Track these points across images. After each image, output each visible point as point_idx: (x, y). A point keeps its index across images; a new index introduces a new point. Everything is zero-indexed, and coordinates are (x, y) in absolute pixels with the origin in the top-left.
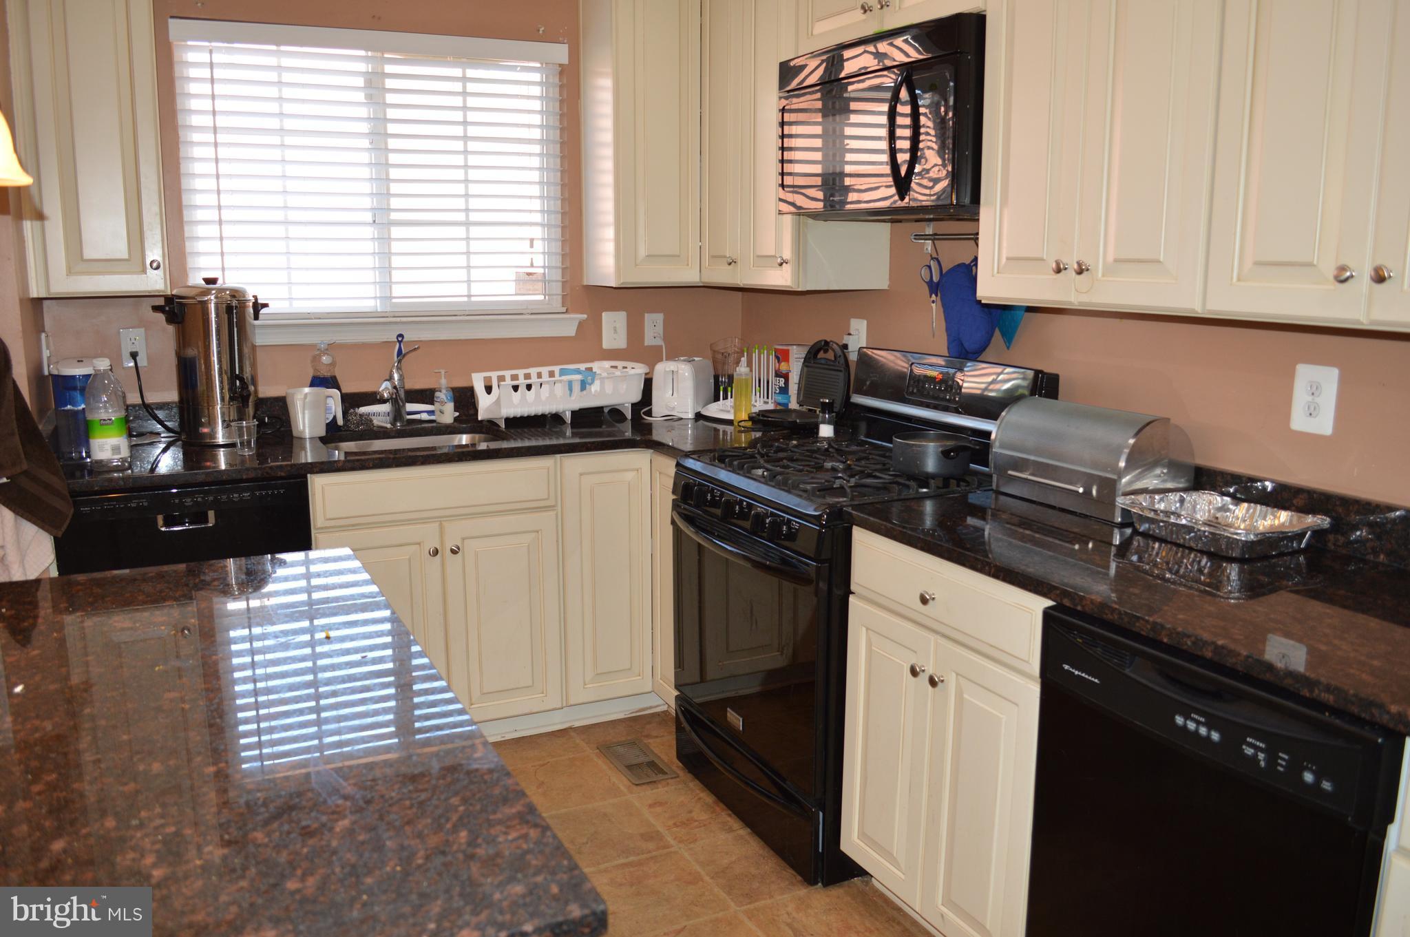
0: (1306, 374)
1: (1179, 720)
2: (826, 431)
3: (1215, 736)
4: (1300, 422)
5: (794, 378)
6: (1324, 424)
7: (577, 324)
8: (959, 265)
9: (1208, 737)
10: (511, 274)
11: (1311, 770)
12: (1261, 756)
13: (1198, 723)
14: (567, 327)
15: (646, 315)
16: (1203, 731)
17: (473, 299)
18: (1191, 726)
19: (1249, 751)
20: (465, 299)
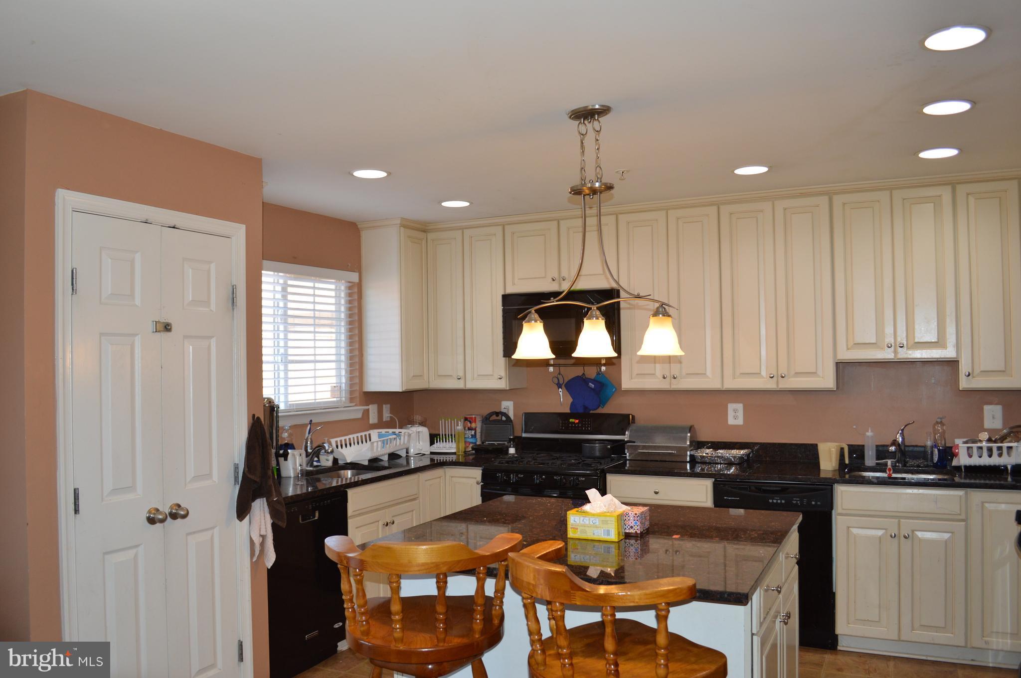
0: (731, 407)
1: (771, 501)
2: (512, 451)
3: (783, 501)
4: (731, 421)
5: (478, 430)
6: (740, 421)
7: (362, 412)
8: (577, 376)
9: (781, 502)
10: (329, 388)
11: (813, 501)
12: (798, 502)
13: (777, 500)
14: (356, 412)
15: (384, 405)
16: (779, 501)
17: (317, 401)
18: (775, 501)
19: (795, 502)
20: (314, 401)
